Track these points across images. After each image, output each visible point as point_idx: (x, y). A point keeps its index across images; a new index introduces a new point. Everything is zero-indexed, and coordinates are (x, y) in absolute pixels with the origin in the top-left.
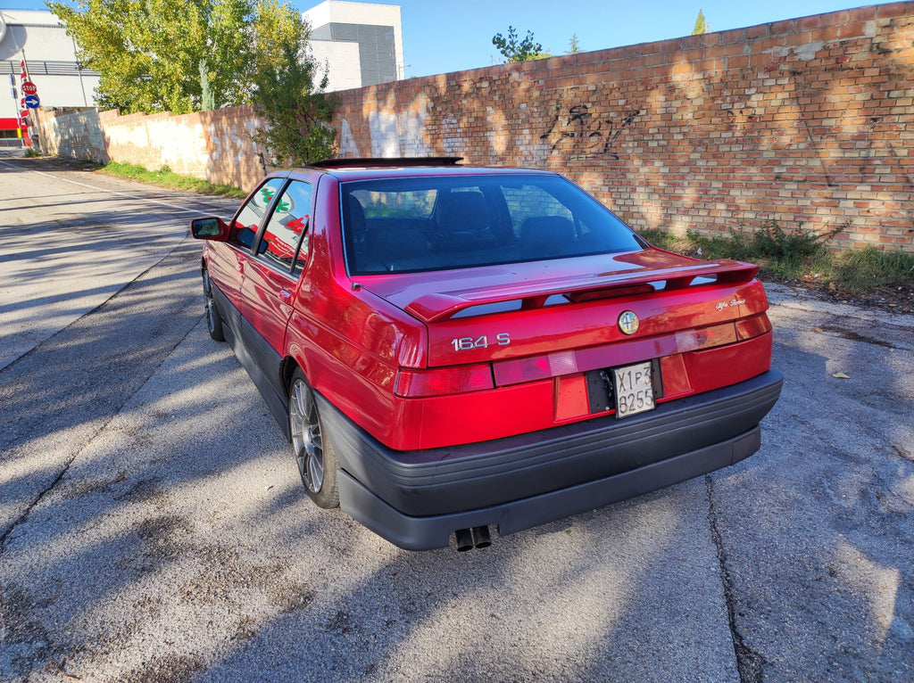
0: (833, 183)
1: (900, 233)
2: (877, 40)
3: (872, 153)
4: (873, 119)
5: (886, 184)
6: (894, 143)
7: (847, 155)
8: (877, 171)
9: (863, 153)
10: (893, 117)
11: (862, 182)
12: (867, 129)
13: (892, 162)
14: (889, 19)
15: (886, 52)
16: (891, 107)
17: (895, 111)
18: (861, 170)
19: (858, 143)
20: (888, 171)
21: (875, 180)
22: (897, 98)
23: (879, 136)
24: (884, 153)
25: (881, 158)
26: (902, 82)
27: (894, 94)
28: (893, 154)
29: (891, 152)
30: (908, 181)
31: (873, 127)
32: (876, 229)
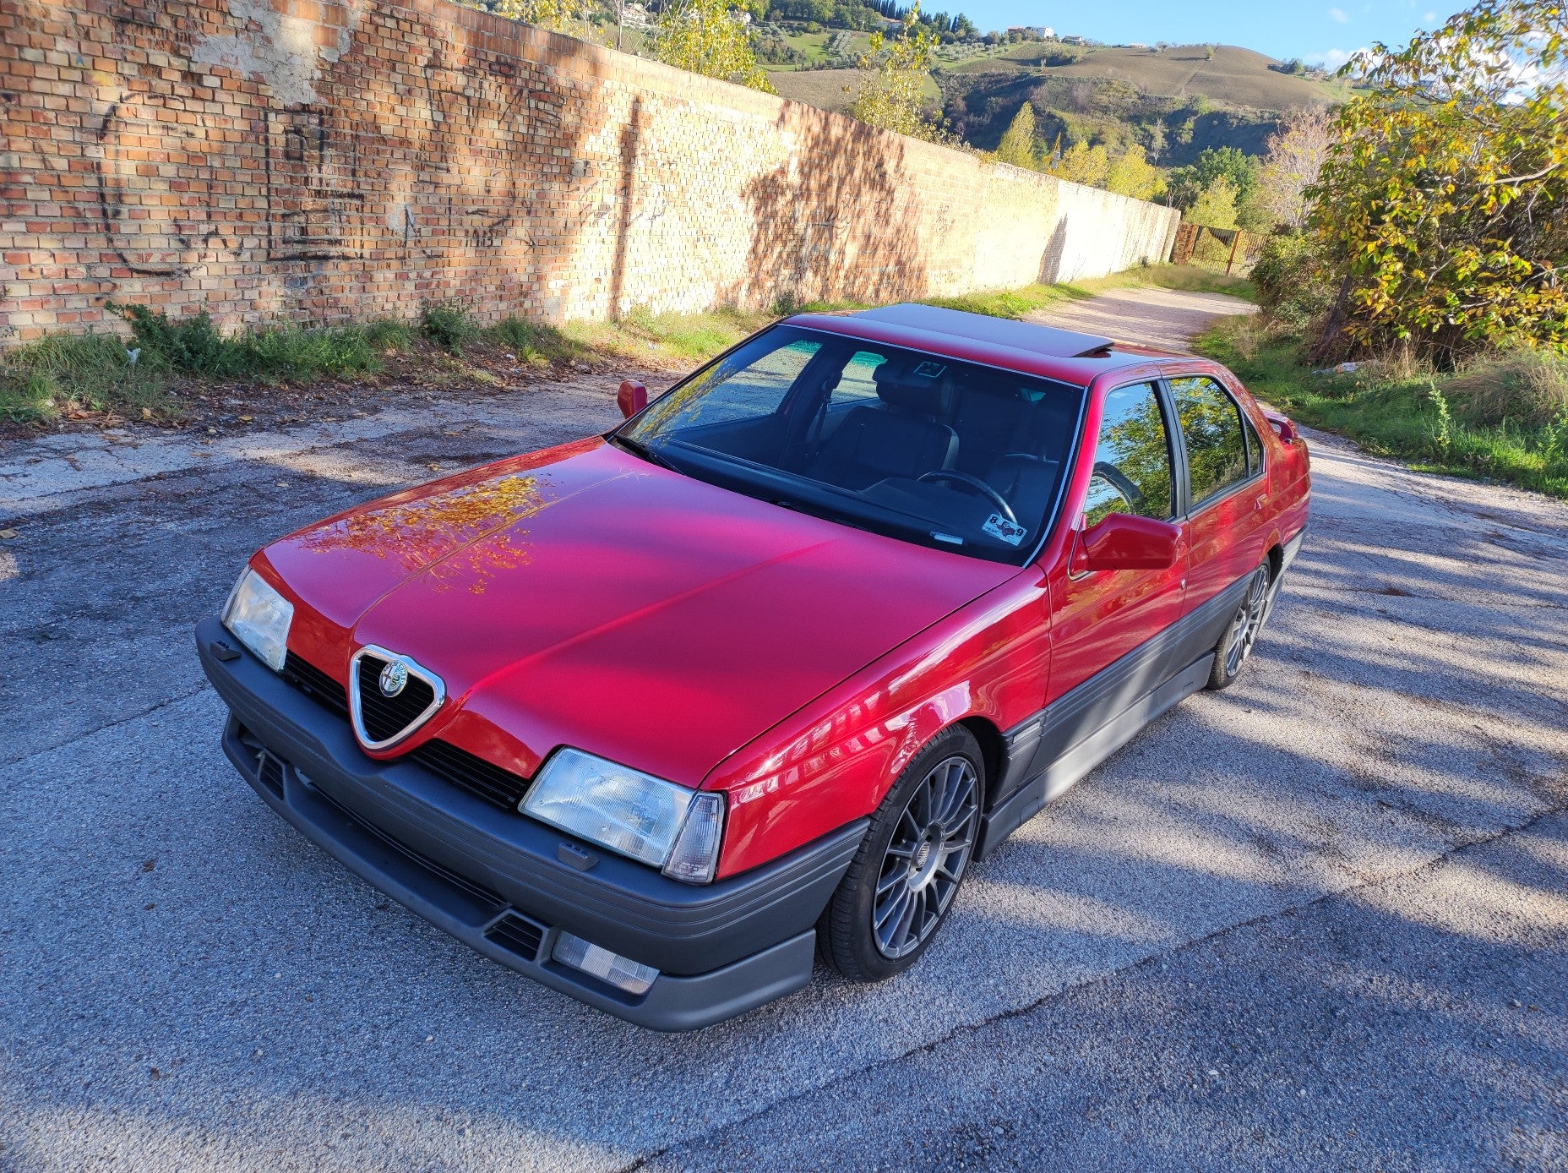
1: (85, 304)
3: (15, 163)
4: (5, 96)
5: (48, 220)
6: (44, 145)
8: (30, 195)
10: (35, 97)
11: (9, 216)
13: (49, 180)
16: (30, 78)
17: (37, 85)
20: (46, 196)
21: (30, 212)
22: (34, 63)
23: (18, 129)
24: (33, 163)
25: (31, 171)
26: (36, 35)
27: (30, 54)
28: (48, 167)
29: (44, 161)
30: (79, 214)
31: (7, 112)
32: (48, 301)
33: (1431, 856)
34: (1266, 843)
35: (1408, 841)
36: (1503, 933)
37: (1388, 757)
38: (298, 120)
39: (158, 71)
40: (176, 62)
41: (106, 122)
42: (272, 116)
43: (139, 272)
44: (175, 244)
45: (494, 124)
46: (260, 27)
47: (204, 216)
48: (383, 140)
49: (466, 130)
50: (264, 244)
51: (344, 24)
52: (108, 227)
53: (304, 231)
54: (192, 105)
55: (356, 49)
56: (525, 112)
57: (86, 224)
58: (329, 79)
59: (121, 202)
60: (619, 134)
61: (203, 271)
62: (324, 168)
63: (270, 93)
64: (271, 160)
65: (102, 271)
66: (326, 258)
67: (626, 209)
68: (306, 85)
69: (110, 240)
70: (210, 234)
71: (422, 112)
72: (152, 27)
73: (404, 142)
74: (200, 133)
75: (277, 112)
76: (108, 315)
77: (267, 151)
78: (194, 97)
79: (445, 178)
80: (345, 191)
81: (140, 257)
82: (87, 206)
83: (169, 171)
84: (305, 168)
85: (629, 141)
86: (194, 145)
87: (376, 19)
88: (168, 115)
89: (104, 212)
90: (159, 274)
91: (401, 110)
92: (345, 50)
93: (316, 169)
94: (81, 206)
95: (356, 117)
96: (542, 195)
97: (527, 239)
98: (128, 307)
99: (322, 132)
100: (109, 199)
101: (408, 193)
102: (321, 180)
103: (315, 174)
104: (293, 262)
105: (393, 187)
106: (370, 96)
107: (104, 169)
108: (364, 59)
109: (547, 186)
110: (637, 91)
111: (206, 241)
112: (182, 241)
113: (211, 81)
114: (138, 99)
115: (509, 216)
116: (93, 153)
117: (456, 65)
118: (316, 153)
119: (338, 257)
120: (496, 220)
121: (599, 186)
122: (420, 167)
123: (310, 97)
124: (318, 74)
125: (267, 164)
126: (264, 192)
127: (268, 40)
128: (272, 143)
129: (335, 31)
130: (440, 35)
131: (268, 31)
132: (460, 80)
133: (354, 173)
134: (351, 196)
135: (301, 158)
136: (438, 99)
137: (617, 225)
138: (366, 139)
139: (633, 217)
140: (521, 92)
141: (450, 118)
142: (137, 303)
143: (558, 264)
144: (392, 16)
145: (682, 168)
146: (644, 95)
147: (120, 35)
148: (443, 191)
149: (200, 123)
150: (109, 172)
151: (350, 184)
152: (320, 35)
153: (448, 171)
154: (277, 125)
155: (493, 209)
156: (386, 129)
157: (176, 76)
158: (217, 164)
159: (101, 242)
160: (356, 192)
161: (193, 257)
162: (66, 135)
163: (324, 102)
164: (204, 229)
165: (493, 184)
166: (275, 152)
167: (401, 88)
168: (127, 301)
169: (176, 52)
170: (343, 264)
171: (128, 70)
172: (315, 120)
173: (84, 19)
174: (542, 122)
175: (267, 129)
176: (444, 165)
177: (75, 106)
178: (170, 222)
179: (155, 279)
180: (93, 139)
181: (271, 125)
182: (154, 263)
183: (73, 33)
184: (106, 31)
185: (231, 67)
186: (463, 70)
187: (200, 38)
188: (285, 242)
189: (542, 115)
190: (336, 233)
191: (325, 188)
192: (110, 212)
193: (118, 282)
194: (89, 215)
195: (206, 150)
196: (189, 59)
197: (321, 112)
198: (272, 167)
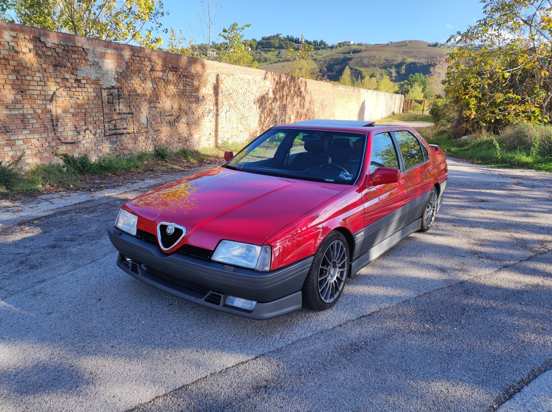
0: (9, 130)
1: (48, 155)
2: (12, 44)
3: (26, 112)
4: (21, 91)
5: (36, 129)
6: (34, 106)
7: (13, 112)
8: (30, 122)
9: (21, 112)
10: (31, 91)
11: (25, 129)
12: (19, 97)
13: (36, 116)
14: (15, 33)
15: (17, 52)
16: (29, 86)
17: (31, 88)
18: (22, 121)
19: (17, 105)
20: (35, 121)
21: (31, 127)
22: (30, 81)
23: (26, 101)
24: (31, 111)
25: (30, 114)
26: (30, 72)
27: (28, 78)
28: (35, 112)
29: (34, 111)
30: (45, 127)
31: (22, 96)
32: (37, 155)
33: (496, 269)
34: (442, 270)
35: (488, 266)
36: (519, 287)
37: (481, 245)
38: (112, 91)
39: (67, 80)
40: (73, 77)
41: (52, 97)
42: (103, 91)
43: (65, 143)
44: (75, 133)
45: (173, 87)
46: (98, 63)
47: (84, 124)
48: (138, 95)
49: (164, 89)
50: (103, 131)
51: (124, 60)
52: (54, 130)
53: (115, 126)
54: (78, 89)
55: (128, 67)
56: (182, 82)
57: (48, 129)
58: (120, 77)
59: (58, 121)
60: (213, 86)
61: (85, 141)
62: (120, 105)
63: (102, 83)
64: (104, 105)
65: (53, 144)
66: (123, 134)
67: (217, 110)
68: (113, 80)
69: (55, 134)
70: (86, 129)
71: (149, 85)
72: (65, 66)
73: (145, 95)
74: (81, 98)
75: (105, 89)
76: (56, 158)
77: (102, 102)
78: (79, 87)
79: (158, 105)
80: (127, 112)
81: (65, 138)
82: (48, 123)
83: (72, 110)
84: (114, 106)
85: (216, 88)
86: (79, 102)
87: (133, 57)
88: (71, 93)
89: (53, 125)
90: (71, 143)
91: (143, 85)
92: (124, 68)
93: (118, 106)
94: (46, 124)
95: (129, 89)
96: (190, 108)
97: (186, 123)
98: (62, 155)
99: (119, 94)
100: (54, 121)
101: (147, 111)
102: (119, 109)
103: (117, 108)
104: (112, 136)
105: (142, 110)
106: (133, 82)
107: (52, 111)
108: (130, 70)
109: (191, 105)
110: (217, 73)
111: (85, 132)
112: (77, 132)
113: (84, 81)
114: (62, 89)
115: (180, 116)
116: (49, 107)
117: (159, 70)
118: (117, 101)
119: (126, 133)
120: (176, 117)
121: (208, 104)
122: (150, 102)
123: (114, 84)
124: (116, 76)
125: (103, 106)
126: (102, 114)
127: (100, 67)
128: (103, 99)
129: (120, 62)
130: (153, 60)
131: (100, 64)
132: (161, 74)
133: (129, 106)
134: (129, 113)
135: (113, 103)
136: (155, 81)
137: (215, 116)
138: (132, 95)
139: (220, 113)
140: (180, 76)
141: (158, 86)
142: (65, 153)
143: (197, 130)
144: (138, 56)
145: (234, 95)
146: (220, 73)
147: (55, 70)
148: (158, 109)
149: (81, 95)
150: (54, 113)
151: (128, 110)
152: (116, 64)
153: (159, 103)
154: (105, 93)
155: (175, 114)
156: (139, 92)
157: (73, 81)
158: (87, 107)
159: (52, 134)
160: (131, 112)
161: (81, 137)
162: (41, 102)
163: (119, 84)
164: (84, 128)
165: (174, 106)
166: (105, 102)
167: (142, 78)
168: (62, 153)
169: (72, 74)
170: (128, 136)
171: (58, 80)
172: (116, 91)
173: (44, 66)
174: (188, 85)
175: (102, 95)
176: (158, 101)
177: (43, 93)
178: (73, 126)
179: (69, 145)
180: (49, 102)
181: (103, 93)
182: (69, 140)
183: (41, 71)
184: (51, 69)
185: (89, 76)
186: (162, 71)
187: (80, 69)
188: (109, 130)
189: (188, 83)
190: (125, 126)
191: (121, 112)
192: (55, 125)
193: (58, 147)
194: (48, 126)
195: (83, 103)
196: (77, 75)
197: (118, 88)
198: (104, 107)
